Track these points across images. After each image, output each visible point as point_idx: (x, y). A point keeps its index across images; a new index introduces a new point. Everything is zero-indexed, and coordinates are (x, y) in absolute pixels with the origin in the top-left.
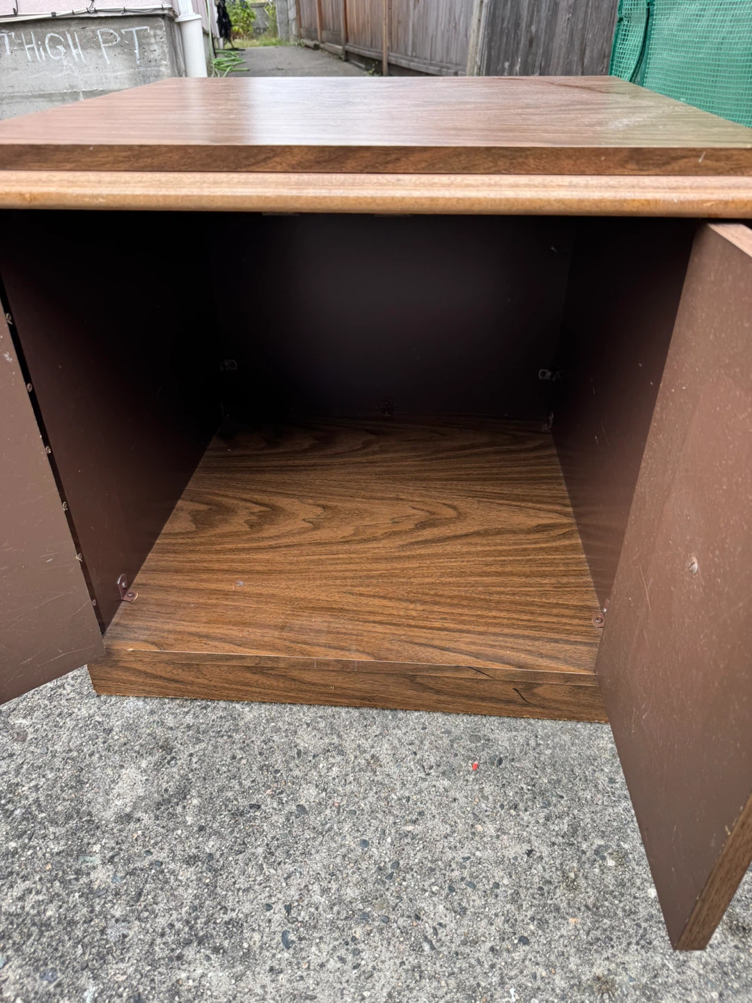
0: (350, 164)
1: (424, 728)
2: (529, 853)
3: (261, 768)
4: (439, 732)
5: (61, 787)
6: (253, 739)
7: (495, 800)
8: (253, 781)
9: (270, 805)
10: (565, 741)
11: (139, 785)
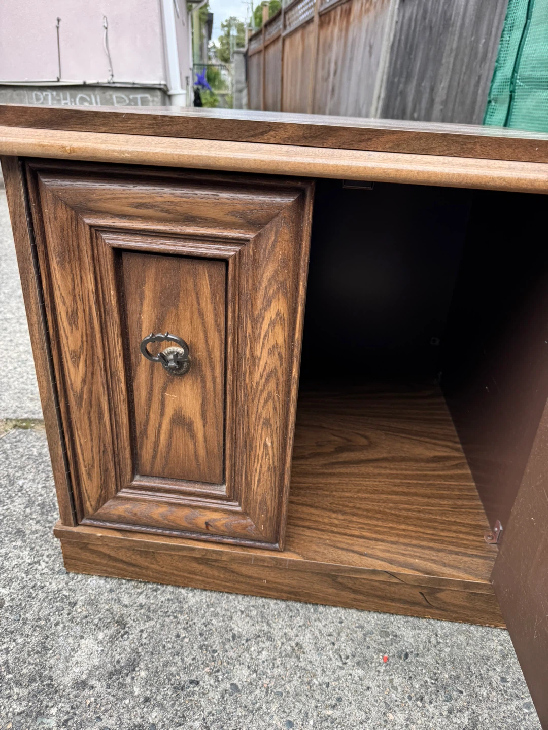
0: (331, 141)
1: (341, 622)
3: (201, 648)
4: (353, 627)
5: (29, 651)
6: (196, 621)
7: (403, 691)
8: (194, 659)
9: (208, 681)
10: (461, 641)
11: (95, 655)
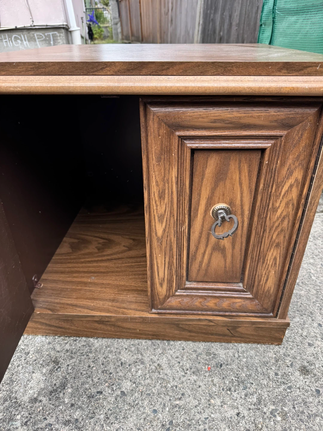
1: (183, 350)
2: (238, 414)
3: (103, 372)
4: (191, 351)
6: (99, 356)
7: (219, 386)
8: (99, 379)
9: (107, 391)
10: (252, 354)
11: (41, 382)
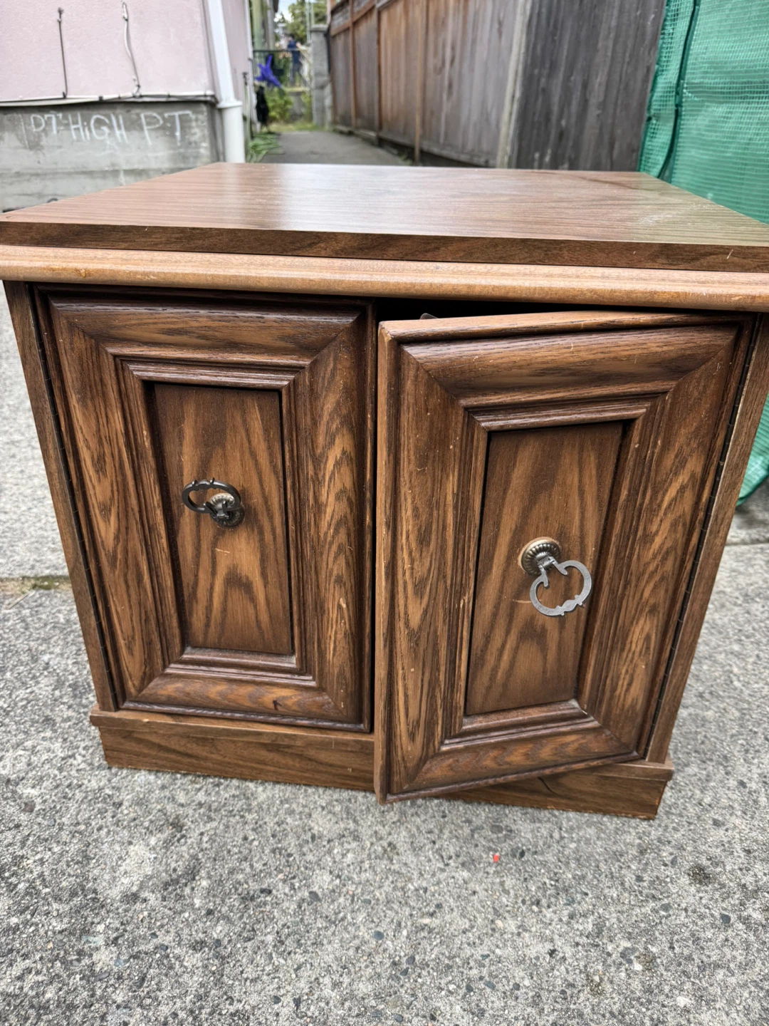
0: (392, 251)
1: (444, 817)
2: (552, 953)
3: (274, 851)
4: (459, 821)
5: (67, 861)
6: (267, 820)
7: (516, 895)
8: (264, 865)
9: (282, 890)
10: (590, 835)
11: (147, 863)
